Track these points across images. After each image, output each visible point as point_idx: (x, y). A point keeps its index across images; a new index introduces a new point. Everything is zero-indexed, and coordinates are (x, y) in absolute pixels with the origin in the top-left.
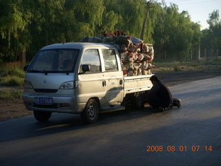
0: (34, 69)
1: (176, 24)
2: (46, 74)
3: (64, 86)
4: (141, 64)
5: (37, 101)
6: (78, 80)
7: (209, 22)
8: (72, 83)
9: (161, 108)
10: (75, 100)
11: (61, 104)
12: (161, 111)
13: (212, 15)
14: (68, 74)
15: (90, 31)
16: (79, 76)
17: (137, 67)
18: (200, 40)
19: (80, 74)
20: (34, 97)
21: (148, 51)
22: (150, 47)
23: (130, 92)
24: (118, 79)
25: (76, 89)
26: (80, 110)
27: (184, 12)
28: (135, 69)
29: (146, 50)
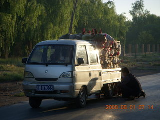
0: (32, 62)
1: (101, 16)
2: (47, 66)
3: (64, 76)
4: (113, 59)
5: (40, 89)
6: (75, 71)
7: (133, 14)
8: (70, 73)
9: (131, 97)
10: (73, 87)
11: (61, 91)
12: (133, 100)
13: (136, 5)
14: (67, 66)
15: (12, 24)
16: (76, 67)
17: (110, 62)
18: (125, 34)
19: (76, 66)
20: (36, 85)
21: (117, 47)
22: (118, 44)
23: (106, 83)
24: (99, 71)
25: (73, 79)
26: (76, 96)
27: (110, 3)
28: (109, 63)
29: (116, 46)
